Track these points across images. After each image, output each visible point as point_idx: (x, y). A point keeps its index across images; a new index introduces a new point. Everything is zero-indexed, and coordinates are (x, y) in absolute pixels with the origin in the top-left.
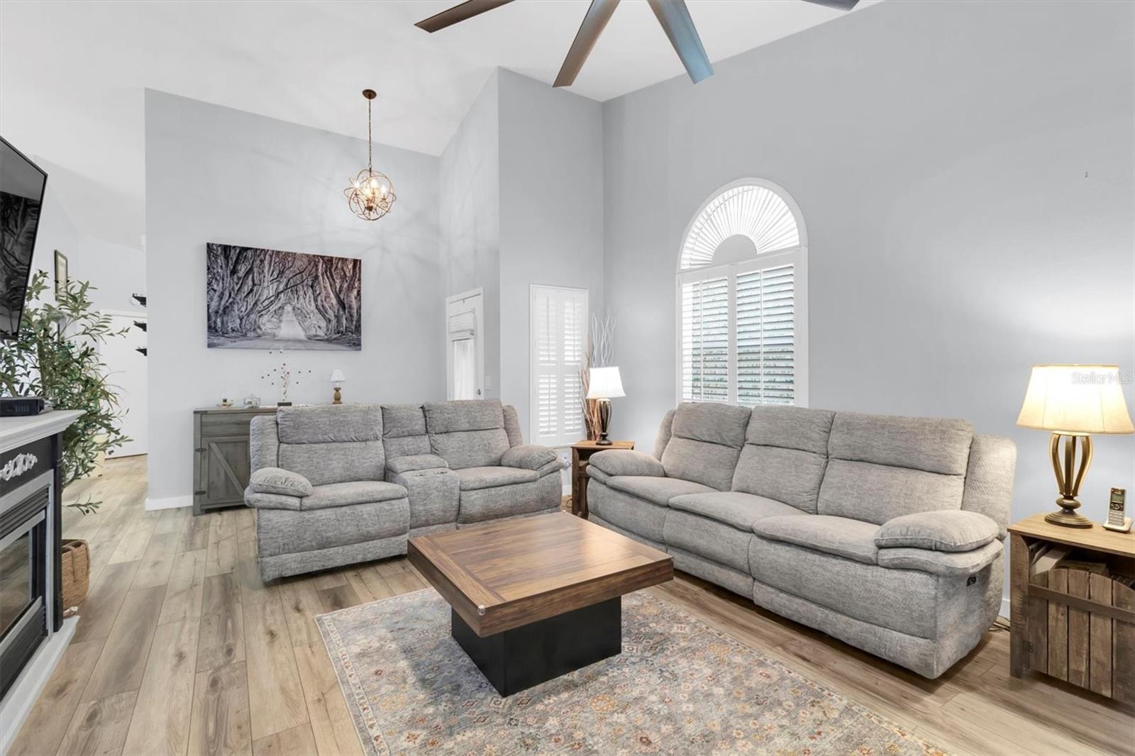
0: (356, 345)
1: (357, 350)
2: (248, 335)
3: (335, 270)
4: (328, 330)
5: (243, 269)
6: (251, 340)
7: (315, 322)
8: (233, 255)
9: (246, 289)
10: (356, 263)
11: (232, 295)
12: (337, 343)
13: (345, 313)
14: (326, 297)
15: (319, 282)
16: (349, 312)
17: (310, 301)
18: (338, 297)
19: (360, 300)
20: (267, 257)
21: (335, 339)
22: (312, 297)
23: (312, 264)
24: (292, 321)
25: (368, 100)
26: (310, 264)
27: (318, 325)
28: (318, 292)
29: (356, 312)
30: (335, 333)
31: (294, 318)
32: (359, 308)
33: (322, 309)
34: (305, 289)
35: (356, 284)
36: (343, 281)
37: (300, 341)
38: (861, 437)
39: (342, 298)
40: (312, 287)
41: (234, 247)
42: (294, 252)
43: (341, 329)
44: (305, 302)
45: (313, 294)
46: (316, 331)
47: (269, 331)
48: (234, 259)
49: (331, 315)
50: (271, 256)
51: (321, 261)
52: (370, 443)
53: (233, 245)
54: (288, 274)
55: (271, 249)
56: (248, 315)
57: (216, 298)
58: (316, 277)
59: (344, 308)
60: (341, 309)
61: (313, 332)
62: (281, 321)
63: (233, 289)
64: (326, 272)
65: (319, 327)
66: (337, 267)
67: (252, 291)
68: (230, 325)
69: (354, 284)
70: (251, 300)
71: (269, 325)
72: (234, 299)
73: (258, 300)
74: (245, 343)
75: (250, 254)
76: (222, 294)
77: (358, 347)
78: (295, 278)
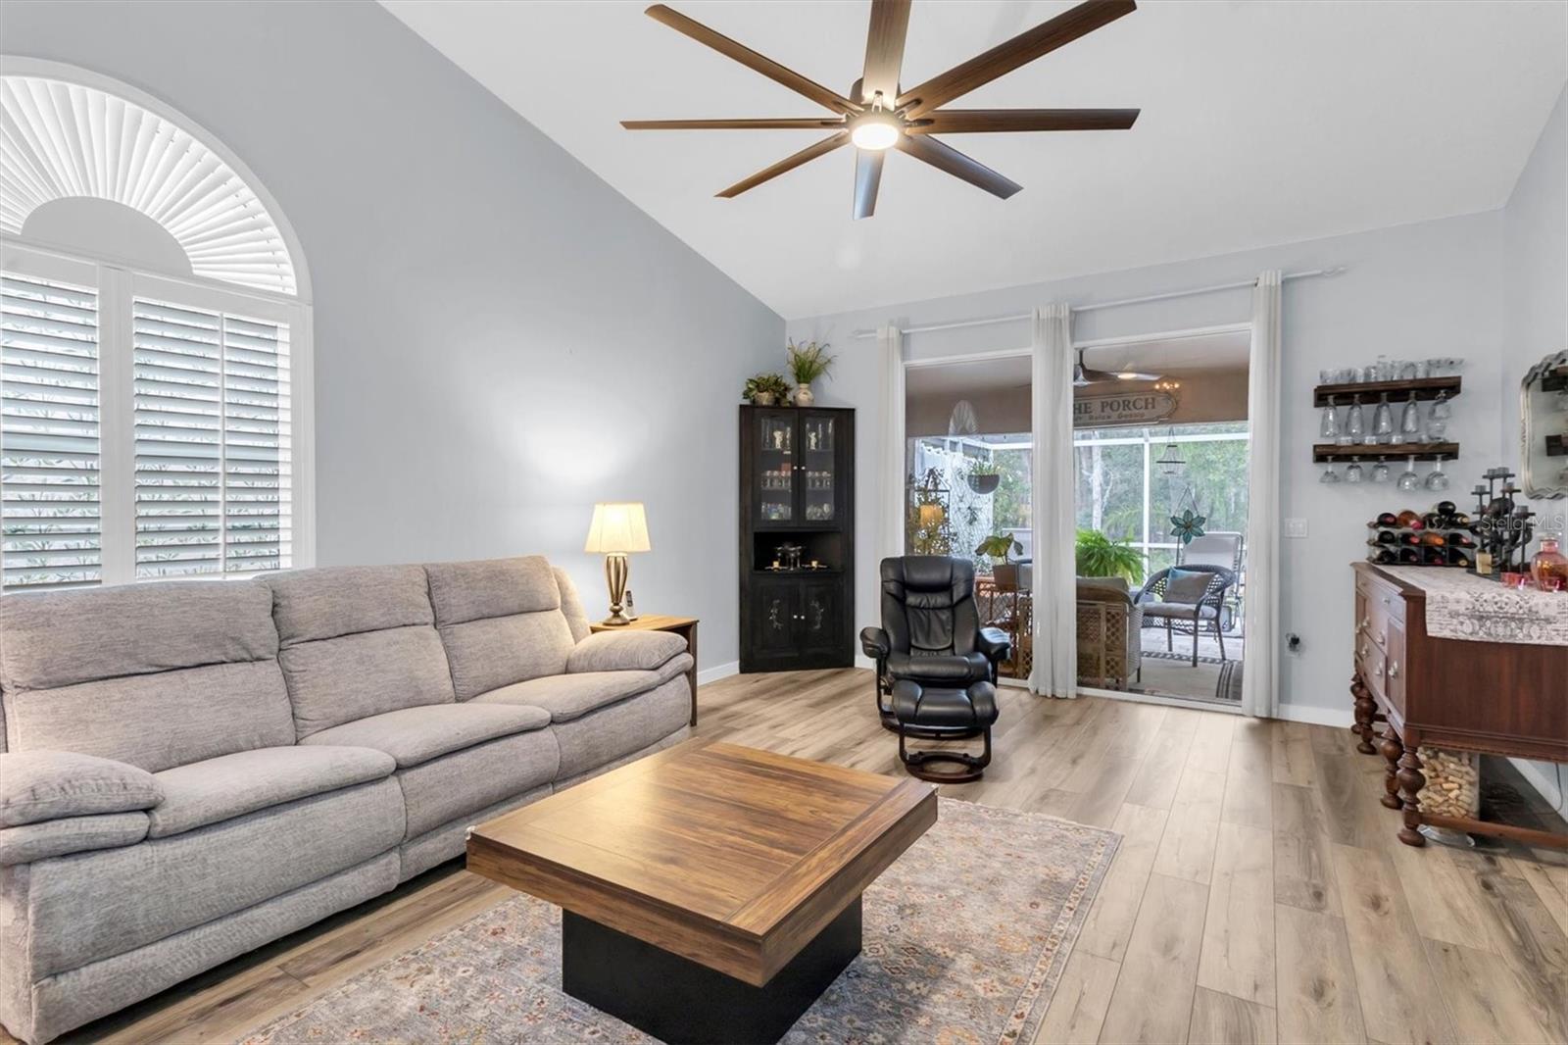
38: (485, 588)
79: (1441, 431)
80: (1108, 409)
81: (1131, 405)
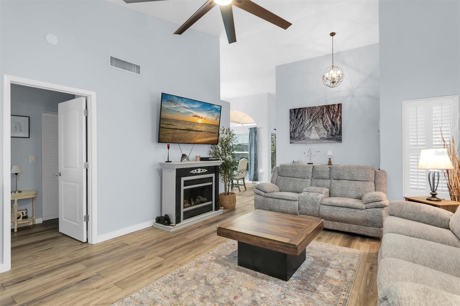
0: (340, 140)
1: (340, 142)
2: (301, 139)
3: (330, 110)
4: (328, 135)
5: (299, 116)
6: (302, 140)
7: (323, 132)
8: (297, 112)
9: (300, 123)
10: (340, 105)
11: (296, 125)
12: (332, 140)
13: (334, 127)
14: (327, 122)
15: (324, 116)
16: (336, 126)
17: (321, 124)
18: (332, 121)
19: (341, 121)
20: (307, 110)
21: (330, 138)
22: (322, 122)
23: (322, 109)
24: (315, 132)
25: (332, 37)
26: (321, 110)
27: (324, 133)
28: (324, 120)
29: (339, 126)
30: (331, 136)
31: (316, 131)
32: (341, 124)
33: (325, 127)
34: (319, 119)
35: (339, 114)
36: (334, 114)
37: (318, 140)
39: (333, 121)
40: (322, 118)
41: (297, 109)
42: (315, 106)
43: (333, 134)
44: (319, 125)
45: (322, 121)
46: (323, 136)
47: (307, 137)
48: (297, 113)
49: (329, 128)
50: (308, 109)
51: (325, 107)
52: (305, 180)
53: (296, 108)
54: (313, 115)
55: (308, 107)
56: (301, 132)
57: (292, 127)
58: (323, 114)
59: (334, 125)
60: (333, 126)
61: (322, 136)
62: (311, 133)
63: (297, 123)
64: (327, 111)
65: (325, 134)
66: (331, 109)
67: (302, 123)
68: (296, 136)
69: (338, 114)
70: (302, 126)
71: (307, 135)
72: (297, 126)
73: (304, 126)
74: (300, 142)
75: (301, 110)
76: (294, 125)
77: (341, 141)
78: (316, 116)
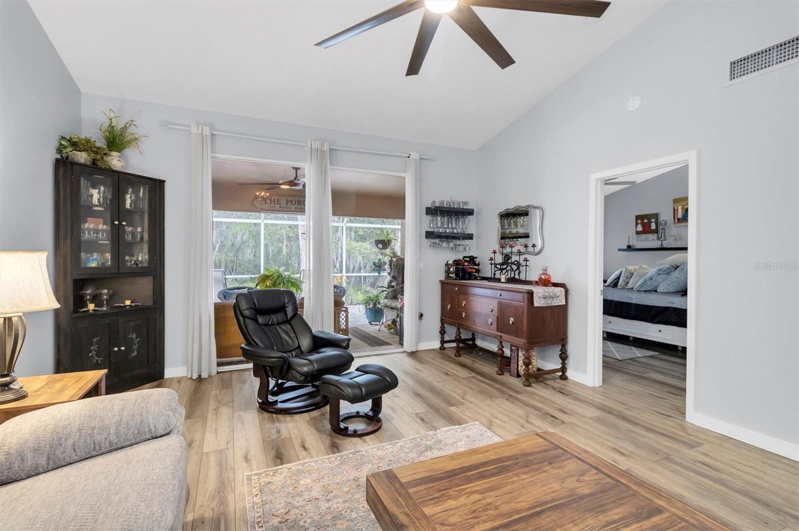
79: (466, 229)
80: (289, 203)
81: (302, 203)
